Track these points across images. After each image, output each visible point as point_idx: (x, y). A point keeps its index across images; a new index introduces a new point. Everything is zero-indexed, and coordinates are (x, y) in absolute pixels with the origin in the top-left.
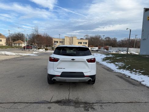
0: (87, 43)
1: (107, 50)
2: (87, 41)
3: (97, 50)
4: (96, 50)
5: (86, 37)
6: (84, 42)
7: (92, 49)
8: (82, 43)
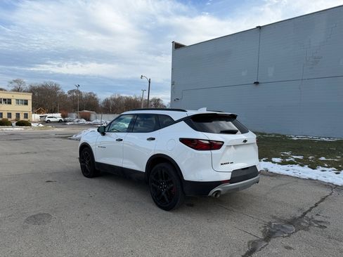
0: (30, 103)
1: (88, 119)
2: (29, 97)
3: (60, 121)
4: (58, 119)
5: (16, 84)
6: (17, 100)
7: (47, 119)
8: (13, 102)
